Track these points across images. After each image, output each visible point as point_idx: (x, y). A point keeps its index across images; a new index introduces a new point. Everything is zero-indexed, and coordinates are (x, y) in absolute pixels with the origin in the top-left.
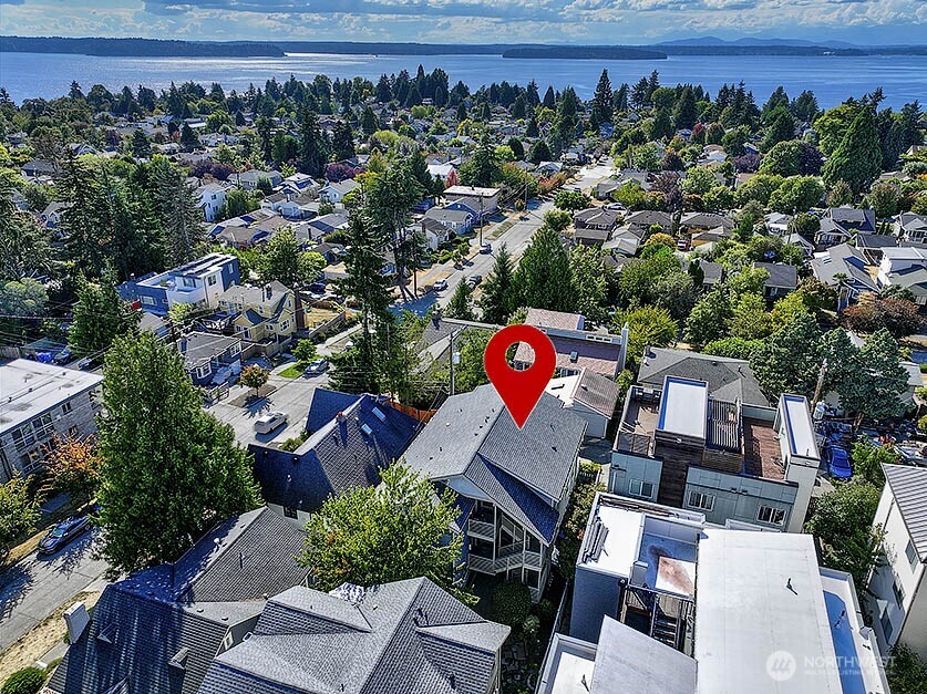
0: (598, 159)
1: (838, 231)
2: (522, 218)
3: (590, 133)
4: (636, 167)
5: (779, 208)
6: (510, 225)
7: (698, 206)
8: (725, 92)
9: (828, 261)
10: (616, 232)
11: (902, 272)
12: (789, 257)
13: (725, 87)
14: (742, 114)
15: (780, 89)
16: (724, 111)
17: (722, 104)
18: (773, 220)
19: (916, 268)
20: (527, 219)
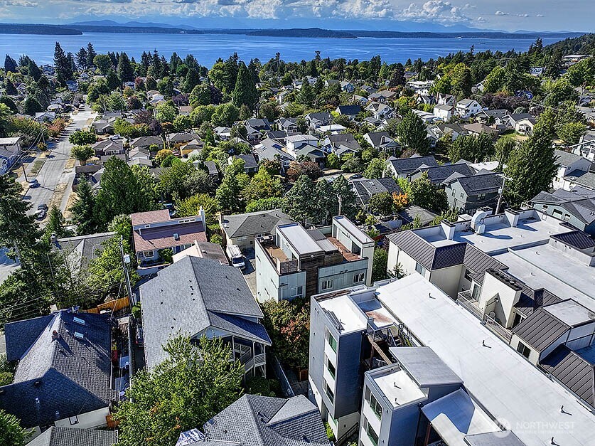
0: (77, 107)
1: (256, 132)
2: (48, 156)
3: (61, 89)
4: (110, 109)
5: (219, 124)
6: (41, 163)
7: (172, 130)
8: (146, 57)
9: (265, 149)
10: (130, 154)
11: (300, 148)
12: (244, 150)
13: (145, 53)
14: (162, 70)
15: (175, 53)
16: (149, 69)
17: (146, 64)
18: (219, 131)
19: (304, 145)
20: (52, 156)
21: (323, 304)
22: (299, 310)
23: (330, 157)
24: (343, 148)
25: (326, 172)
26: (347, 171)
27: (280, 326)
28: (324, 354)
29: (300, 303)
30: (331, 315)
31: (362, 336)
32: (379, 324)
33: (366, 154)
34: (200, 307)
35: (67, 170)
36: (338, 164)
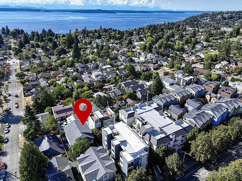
1: (82, 70)
2: (8, 83)
4: (24, 59)
5: (68, 66)
6: (7, 86)
8: (33, 33)
9: (85, 78)
10: (40, 81)
16: (35, 38)
18: (69, 70)
19: (98, 76)
20: (10, 83)
21: (104, 129)
22: (99, 130)
23: (106, 79)
24: (110, 76)
25: (106, 85)
26: (112, 84)
27: (96, 134)
28: (105, 138)
29: (99, 129)
30: (106, 131)
31: (111, 134)
32: (114, 132)
33: (117, 78)
34: (79, 132)
35: (18, 88)
36: (109, 82)
